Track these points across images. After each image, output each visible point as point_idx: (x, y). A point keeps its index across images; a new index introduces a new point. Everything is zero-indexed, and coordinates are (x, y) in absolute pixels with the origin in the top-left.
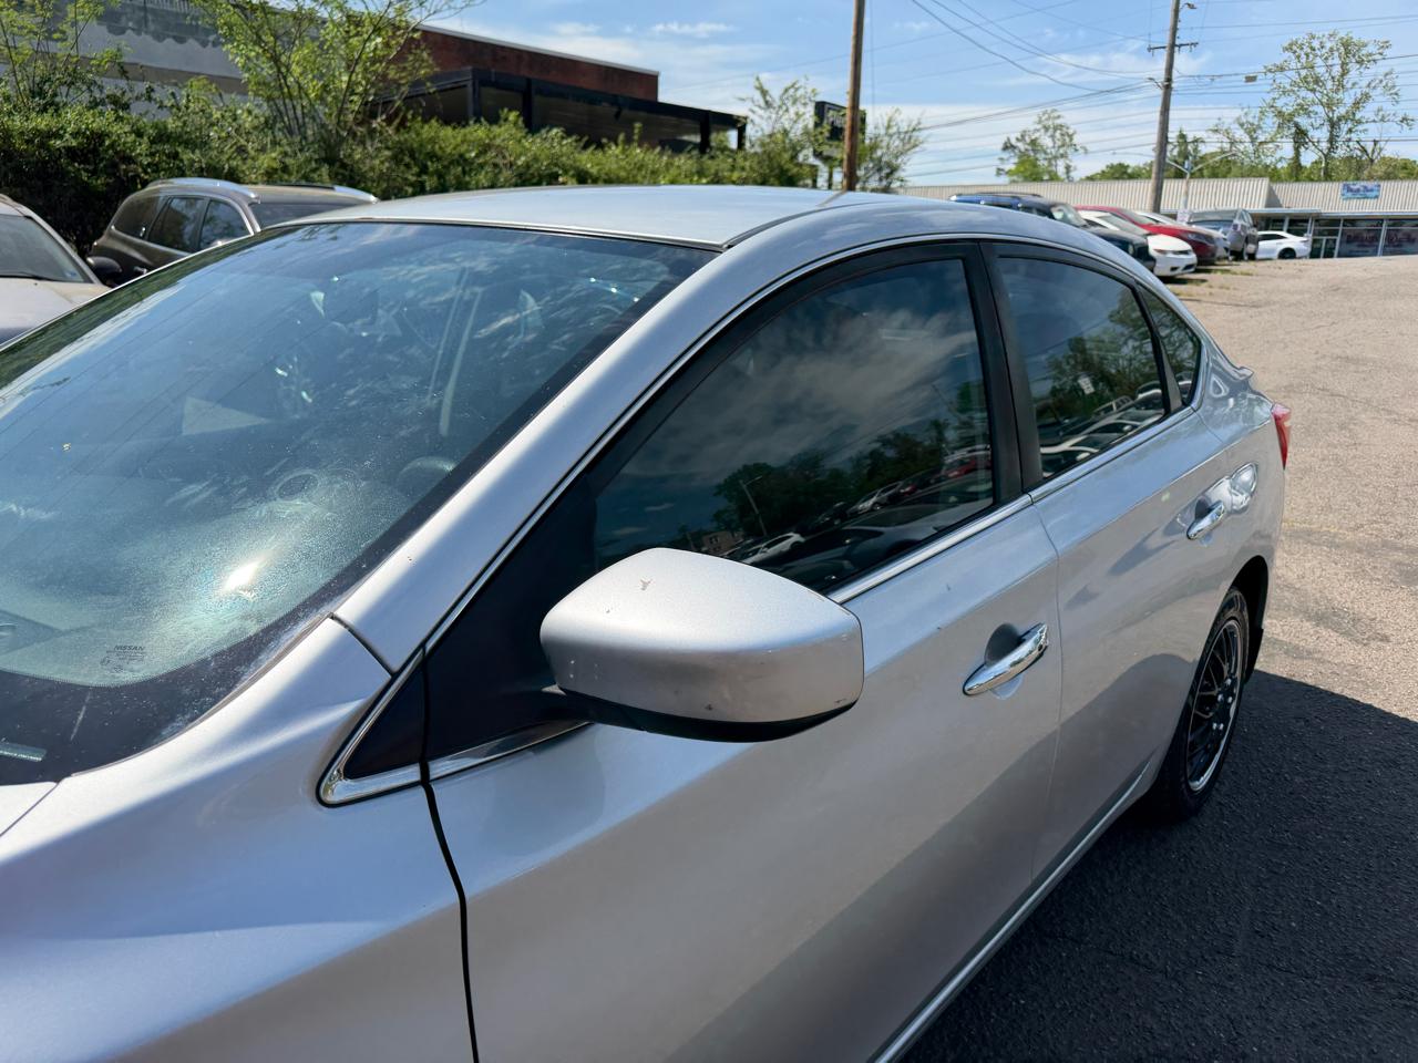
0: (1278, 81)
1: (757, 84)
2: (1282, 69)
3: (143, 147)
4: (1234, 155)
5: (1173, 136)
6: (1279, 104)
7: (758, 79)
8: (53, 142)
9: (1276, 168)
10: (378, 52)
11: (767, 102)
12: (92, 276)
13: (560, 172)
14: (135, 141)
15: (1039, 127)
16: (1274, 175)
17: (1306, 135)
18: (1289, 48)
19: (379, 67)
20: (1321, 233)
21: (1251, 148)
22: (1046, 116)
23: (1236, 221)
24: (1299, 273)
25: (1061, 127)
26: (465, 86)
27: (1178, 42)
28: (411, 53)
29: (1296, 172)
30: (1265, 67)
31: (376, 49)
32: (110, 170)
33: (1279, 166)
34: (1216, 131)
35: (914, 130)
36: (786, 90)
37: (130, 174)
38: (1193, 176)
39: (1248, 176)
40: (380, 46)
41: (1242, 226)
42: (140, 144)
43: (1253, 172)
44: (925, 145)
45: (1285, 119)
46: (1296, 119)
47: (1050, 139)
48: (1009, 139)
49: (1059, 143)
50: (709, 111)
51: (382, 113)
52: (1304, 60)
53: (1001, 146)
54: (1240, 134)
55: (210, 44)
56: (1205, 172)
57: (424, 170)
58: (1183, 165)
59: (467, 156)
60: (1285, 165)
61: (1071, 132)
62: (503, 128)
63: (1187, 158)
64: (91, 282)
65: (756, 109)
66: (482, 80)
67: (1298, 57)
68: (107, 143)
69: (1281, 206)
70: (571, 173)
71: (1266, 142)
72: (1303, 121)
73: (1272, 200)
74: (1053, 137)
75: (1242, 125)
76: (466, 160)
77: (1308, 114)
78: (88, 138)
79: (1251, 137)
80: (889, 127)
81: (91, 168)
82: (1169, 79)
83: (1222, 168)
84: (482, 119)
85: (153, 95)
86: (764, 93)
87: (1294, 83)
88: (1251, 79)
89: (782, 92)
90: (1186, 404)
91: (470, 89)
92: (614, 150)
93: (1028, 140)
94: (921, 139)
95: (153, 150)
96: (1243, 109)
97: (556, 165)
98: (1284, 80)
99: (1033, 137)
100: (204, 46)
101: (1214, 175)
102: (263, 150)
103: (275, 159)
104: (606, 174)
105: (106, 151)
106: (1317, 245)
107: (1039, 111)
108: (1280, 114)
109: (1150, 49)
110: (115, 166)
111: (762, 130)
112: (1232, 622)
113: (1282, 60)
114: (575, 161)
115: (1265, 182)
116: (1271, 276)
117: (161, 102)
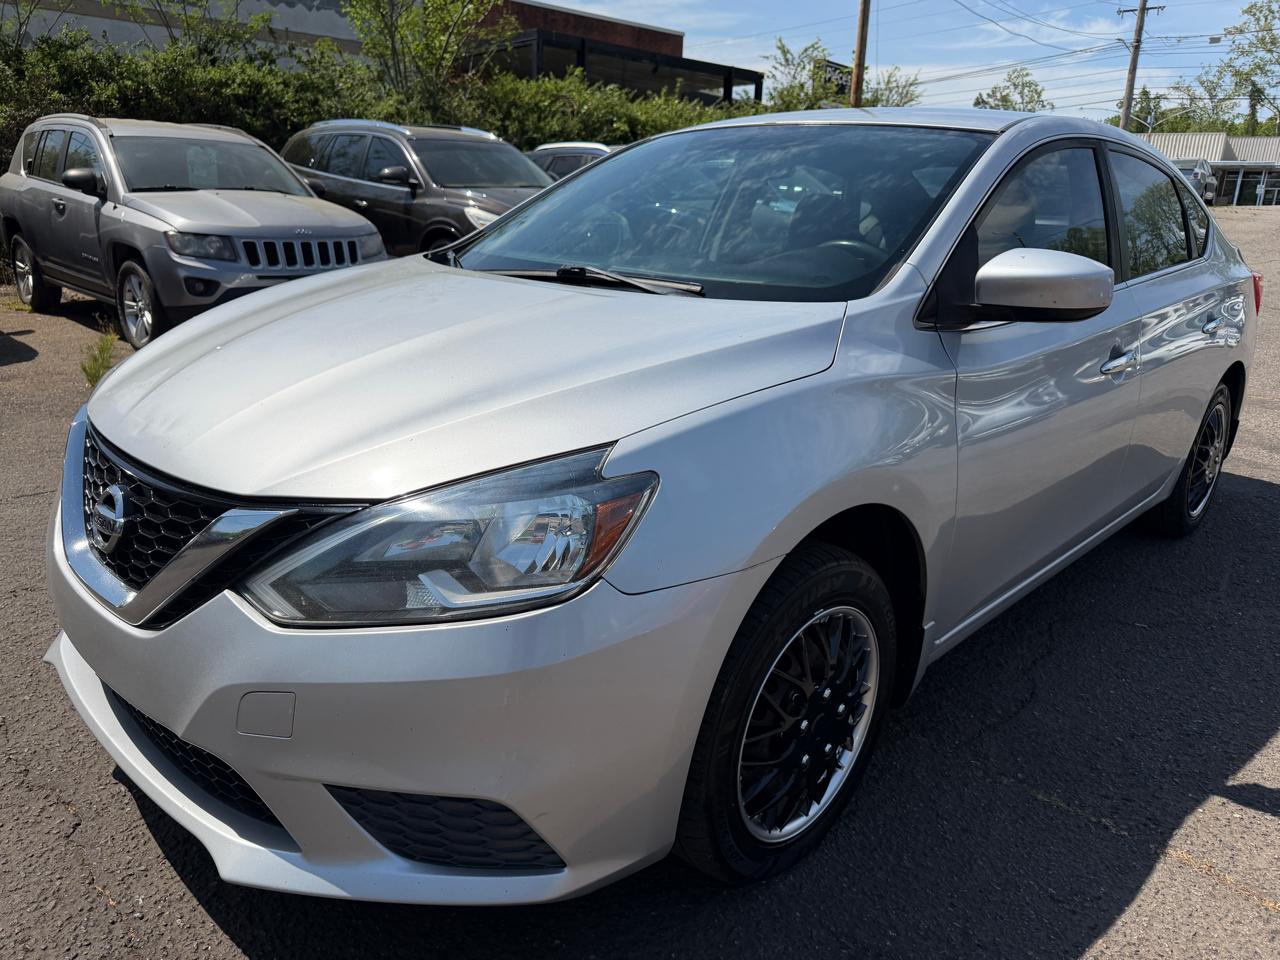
0: (1237, 42)
1: (779, 45)
2: (1241, 32)
3: (289, 96)
4: (1194, 111)
5: (1137, 92)
6: (1237, 63)
7: (780, 40)
8: (224, 90)
9: (1233, 124)
10: (470, 16)
11: (787, 60)
12: (312, 193)
13: (615, 119)
14: (283, 90)
15: (1008, 84)
16: (1231, 130)
17: (1262, 93)
18: (1248, 11)
19: (471, 29)
20: (1273, 186)
21: (1209, 104)
22: (1016, 74)
23: (1197, 170)
24: (1254, 217)
25: (1029, 84)
26: (530, 45)
27: (1148, 6)
28: (502, 17)
29: (1252, 128)
30: (1225, 30)
31: (468, 13)
32: (266, 114)
33: (1237, 122)
34: (1177, 88)
35: (911, 85)
36: (806, 50)
37: (282, 117)
38: (1154, 130)
39: (1206, 131)
40: (472, 12)
41: (1202, 174)
42: (287, 93)
43: (1212, 127)
44: (920, 99)
45: (1242, 78)
46: (1253, 78)
47: (1019, 96)
48: (980, 95)
49: (1027, 99)
50: (732, 68)
51: (473, 68)
52: (1262, 23)
53: (973, 102)
54: (1200, 91)
55: (314, 9)
56: (1166, 127)
57: (507, 116)
58: (1145, 119)
59: (541, 104)
60: (1242, 121)
61: (1039, 88)
62: (567, 82)
63: (1149, 113)
64: (311, 196)
65: (778, 66)
66: (545, 40)
67: (1258, 20)
68: (264, 91)
69: (1236, 159)
70: (624, 119)
71: (1224, 100)
72: (1259, 80)
73: (1228, 153)
74: (1021, 93)
75: (1202, 83)
76: (539, 108)
77: (1265, 73)
78: (248, 86)
79: (1210, 94)
80: (889, 82)
81: (251, 111)
82: (1138, 41)
83: (1182, 123)
84: (551, 73)
85: (295, 52)
86: (785, 52)
87: (1251, 44)
88: (1215, 40)
89: (802, 50)
90: (1200, 256)
91: (535, 48)
92: (658, 101)
93: (998, 95)
94: (917, 93)
95: (297, 98)
96: (1203, 68)
97: (611, 113)
98: (1243, 41)
99: (1004, 94)
100: (310, 9)
101: (1174, 130)
102: (379, 98)
103: (392, 105)
104: (653, 121)
105: (263, 98)
106: (1270, 196)
107: (1010, 70)
108: (1237, 73)
109: (1119, 12)
110: (268, 110)
111: (782, 84)
112: (1219, 407)
113: (1241, 23)
114: (627, 110)
115: (1223, 136)
116: (1227, 219)
117: (300, 58)
